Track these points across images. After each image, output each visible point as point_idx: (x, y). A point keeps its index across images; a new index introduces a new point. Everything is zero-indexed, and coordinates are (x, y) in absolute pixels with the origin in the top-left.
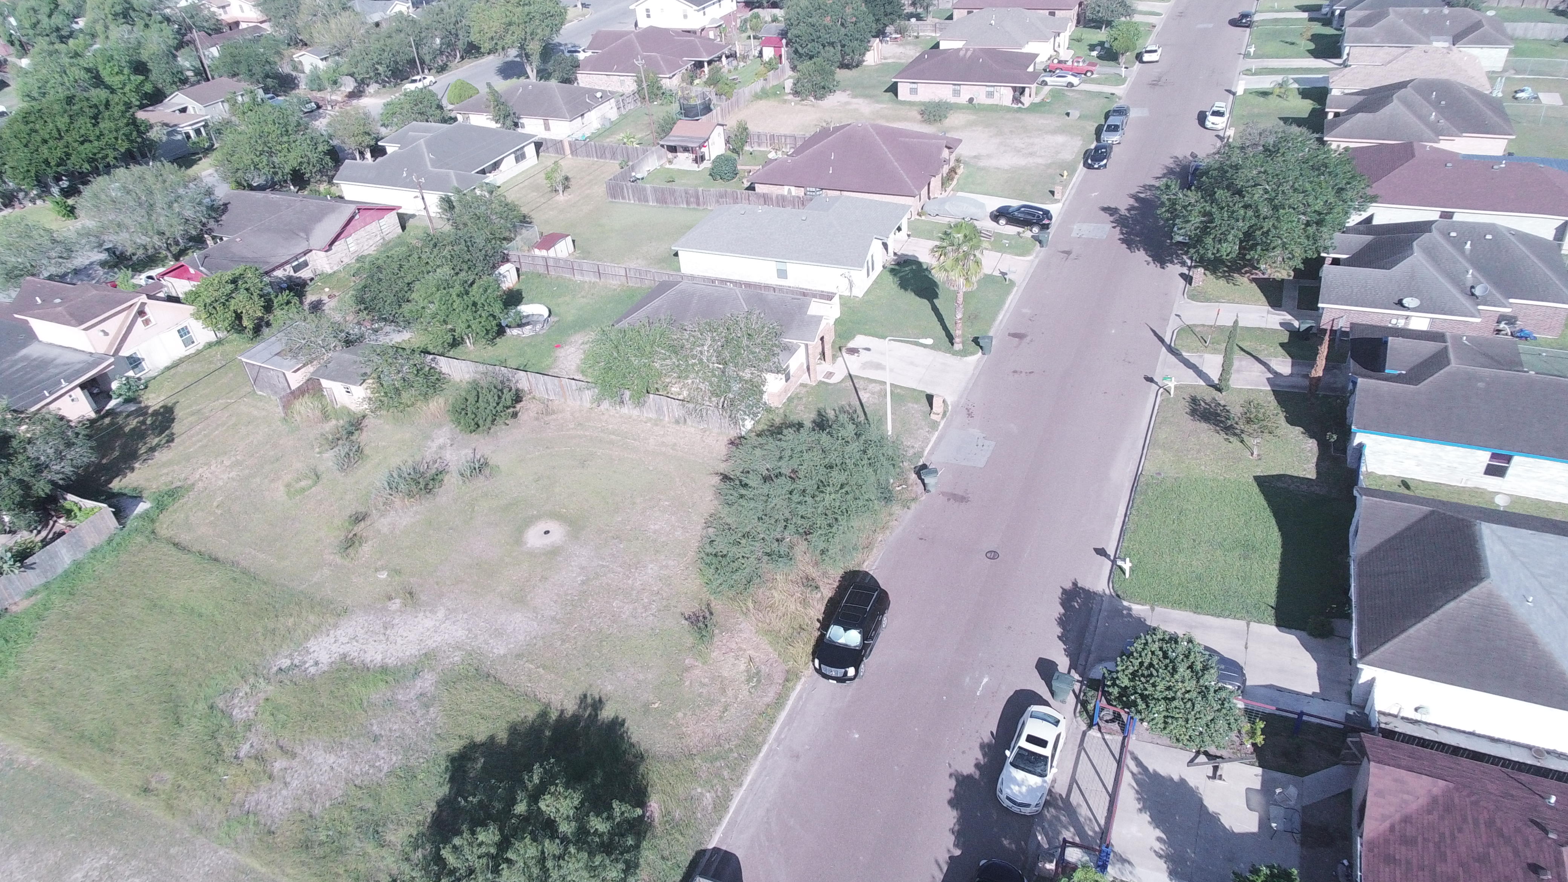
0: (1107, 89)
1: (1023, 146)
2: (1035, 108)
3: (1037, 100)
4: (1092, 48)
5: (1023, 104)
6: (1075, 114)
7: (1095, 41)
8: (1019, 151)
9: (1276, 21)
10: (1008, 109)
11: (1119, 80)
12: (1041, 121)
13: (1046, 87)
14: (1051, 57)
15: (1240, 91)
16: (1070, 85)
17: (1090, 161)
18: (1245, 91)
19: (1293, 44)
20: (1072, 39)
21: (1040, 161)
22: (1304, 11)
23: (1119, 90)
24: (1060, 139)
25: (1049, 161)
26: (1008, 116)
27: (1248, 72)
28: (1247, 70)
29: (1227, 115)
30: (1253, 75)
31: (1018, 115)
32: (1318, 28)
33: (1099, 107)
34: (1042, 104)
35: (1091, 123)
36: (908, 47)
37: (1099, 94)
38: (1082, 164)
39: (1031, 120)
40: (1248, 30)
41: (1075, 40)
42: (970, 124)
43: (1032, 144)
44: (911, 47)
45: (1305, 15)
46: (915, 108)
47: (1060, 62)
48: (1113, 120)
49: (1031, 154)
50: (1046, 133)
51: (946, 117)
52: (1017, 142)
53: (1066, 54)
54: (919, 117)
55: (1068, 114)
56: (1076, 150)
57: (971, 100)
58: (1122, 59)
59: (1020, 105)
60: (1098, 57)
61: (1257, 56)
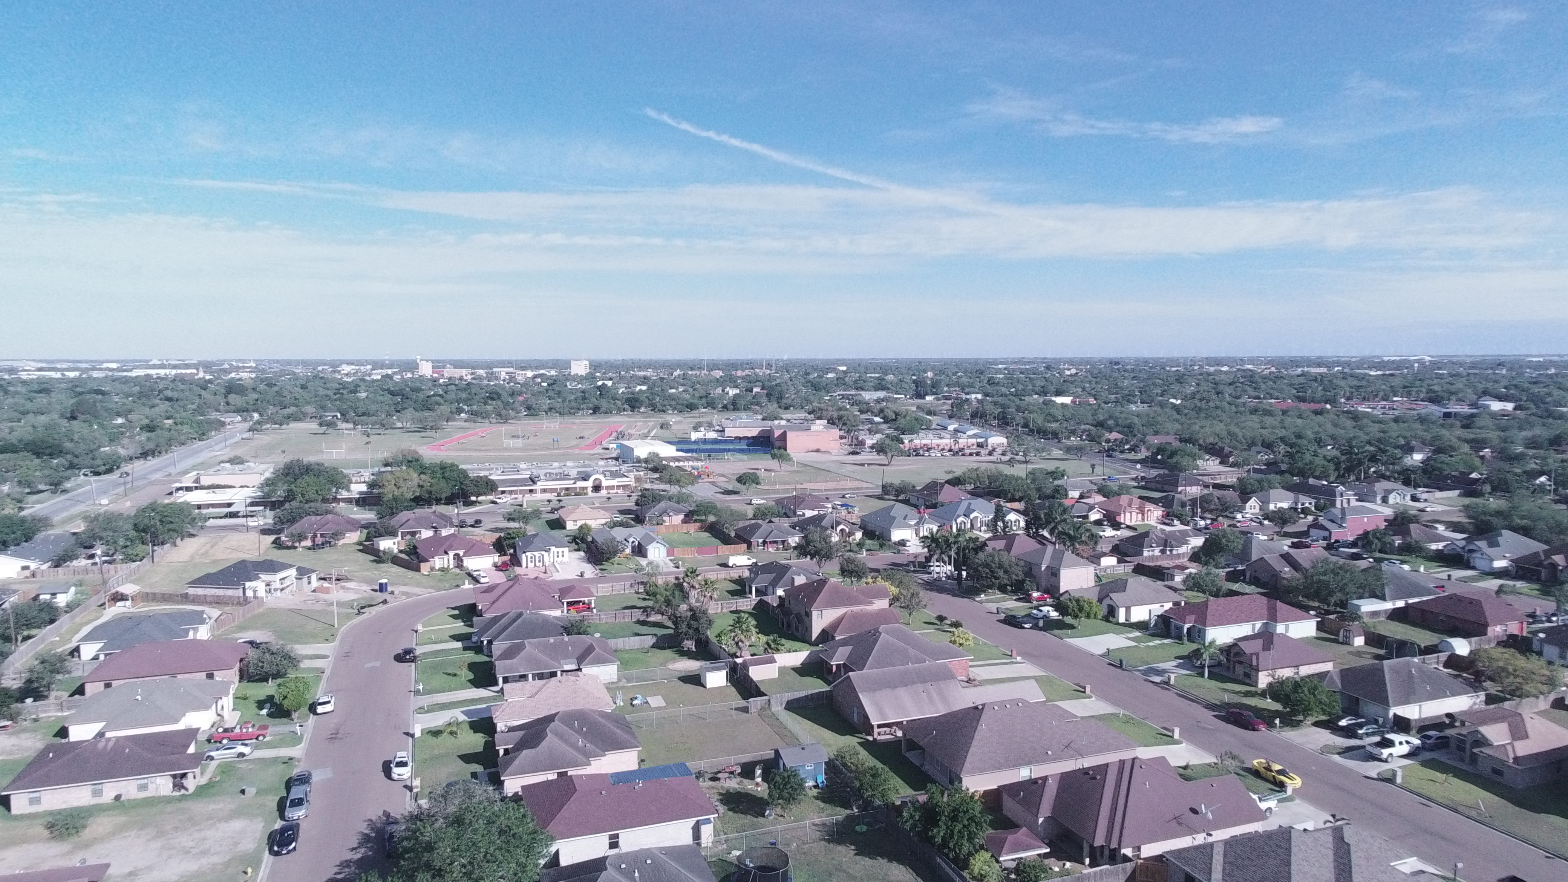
0: (285, 752)
1: (191, 844)
2: (202, 791)
3: (204, 781)
4: (260, 705)
5: (186, 789)
6: (251, 791)
7: (262, 697)
8: (188, 852)
9: (436, 653)
10: (167, 800)
11: (295, 739)
12: (212, 807)
13: (213, 762)
14: (214, 723)
15: (418, 734)
16: (241, 755)
17: (276, 848)
18: (422, 731)
19: (455, 675)
20: (236, 698)
21: (216, 859)
22: (458, 641)
23: (295, 752)
24: (237, 825)
25: (228, 858)
26: (169, 808)
27: (421, 710)
28: (420, 708)
29: (410, 764)
30: (427, 712)
31: (182, 805)
32: (471, 657)
33: (276, 777)
34: (210, 785)
35: (270, 798)
36: (23, 736)
37: (275, 760)
38: (267, 852)
39: (199, 807)
40: (413, 664)
41: (240, 699)
42: (119, 830)
43: (204, 839)
44: (28, 735)
45: (459, 645)
46: (39, 821)
47: (226, 730)
48: (297, 792)
49: (204, 853)
50: (219, 820)
51: (84, 827)
52: (184, 840)
53: (232, 718)
54: (46, 833)
55: (243, 792)
56: (258, 835)
57: (118, 798)
58: (295, 715)
59: (183, 792)
60: (268, 715)
61: (427, 692)
